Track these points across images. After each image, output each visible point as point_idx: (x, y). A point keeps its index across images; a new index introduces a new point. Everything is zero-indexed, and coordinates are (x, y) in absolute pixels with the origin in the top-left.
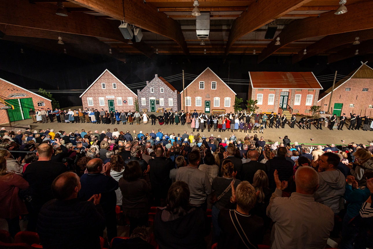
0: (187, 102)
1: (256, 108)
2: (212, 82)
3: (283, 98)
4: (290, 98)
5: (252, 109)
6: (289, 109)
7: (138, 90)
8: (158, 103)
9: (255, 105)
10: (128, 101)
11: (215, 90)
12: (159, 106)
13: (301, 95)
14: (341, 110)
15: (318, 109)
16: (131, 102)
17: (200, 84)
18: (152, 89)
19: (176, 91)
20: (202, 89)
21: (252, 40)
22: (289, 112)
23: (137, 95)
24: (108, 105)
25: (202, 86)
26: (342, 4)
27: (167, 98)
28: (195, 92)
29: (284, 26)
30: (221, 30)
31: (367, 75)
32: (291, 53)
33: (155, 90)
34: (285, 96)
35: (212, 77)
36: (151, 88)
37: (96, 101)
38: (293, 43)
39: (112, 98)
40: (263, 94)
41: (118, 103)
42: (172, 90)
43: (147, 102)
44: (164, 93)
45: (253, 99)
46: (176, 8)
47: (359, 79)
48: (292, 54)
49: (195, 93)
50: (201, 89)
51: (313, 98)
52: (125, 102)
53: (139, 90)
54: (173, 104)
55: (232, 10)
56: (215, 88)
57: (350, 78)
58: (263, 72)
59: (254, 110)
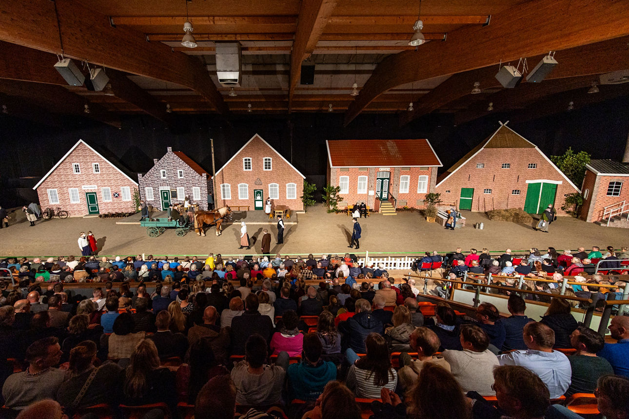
0: (224, 193)
1: (339, 200)
2: (264, 158)
3: (382, 182)
4: (392, 182)
5: (332, 202)
6: (391, 199)
7: (139, 175)
8: (175, 195)
9: (336, 195)
10: (122, 194)
11: (270, 171)
12: (177, 201)
13: (409, 177)
14: (471, 199)
15: (436, 198)
16: (128, 195)
17: (244, 161)
18: (164, 172)
19: (204, 175)
20: (248, 170)
21: (327, 89)
22: (391, 204)
23: (138, 183)
24: (85, 202)
25: (248, 166)
26: (416, 30)
27: (190, 187)
28: (236, 176)
29: (376, 65)
30: (274, 73)
31: (508, 143)
32: (396, 109)
33: (169, 173)
34: (385, 179)
35: (264, 149)
36: (161, 171)
37: (63, 195)
38: (386, 92)
39: (94, 188)
40: (348, 177)
41: (103, 198)
42: (197, 174)
43: (155, 195)
44: (185, 178)
45: (333, 184)
46: (177, 34)
47: (495, 149)
48: (398, 111)
49: (238, 177)
50: (246, 170)
51: (429, 181)
52: (117, 195)
53: (141, 174)
54: (200, 197)
55: (271, 39)
56: (270, 168)
57: (483, 148)
58: (349, 140)
59: (335, 204)
